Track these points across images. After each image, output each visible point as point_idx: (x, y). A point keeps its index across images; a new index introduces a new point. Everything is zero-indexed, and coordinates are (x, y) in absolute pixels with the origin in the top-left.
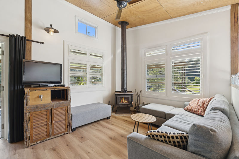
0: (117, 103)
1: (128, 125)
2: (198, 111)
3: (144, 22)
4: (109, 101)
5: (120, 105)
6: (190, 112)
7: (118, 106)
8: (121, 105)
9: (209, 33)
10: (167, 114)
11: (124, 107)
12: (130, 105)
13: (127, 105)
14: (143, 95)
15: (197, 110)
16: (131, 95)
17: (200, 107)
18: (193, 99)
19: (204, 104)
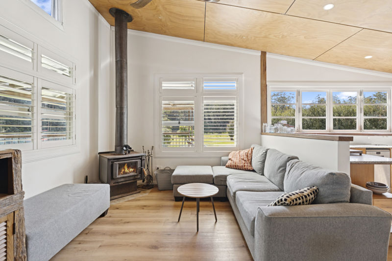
0: (114, 177)
1: (157, 212)
2: (245, 166)
3: (162, 29)
4: (87, 177)
5: (120, 181)
6: (234, 168)
7: (114, 183)
8: (122, 180)
9: (243, 75)
10: (216, 177)
11: (127, 182)
12: (139, 177)
13: (132, 178)
14: (157, 156)
15: (243, 164)
16: (140, 158)
17: (245, 161)
18: (230, 153)
19: (247, 156)
